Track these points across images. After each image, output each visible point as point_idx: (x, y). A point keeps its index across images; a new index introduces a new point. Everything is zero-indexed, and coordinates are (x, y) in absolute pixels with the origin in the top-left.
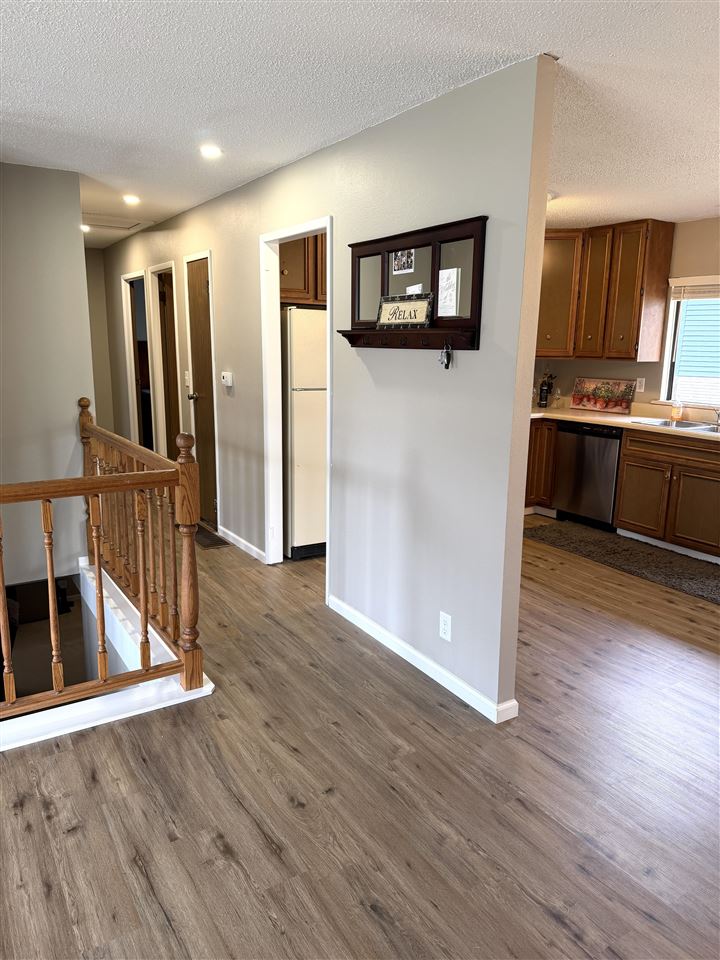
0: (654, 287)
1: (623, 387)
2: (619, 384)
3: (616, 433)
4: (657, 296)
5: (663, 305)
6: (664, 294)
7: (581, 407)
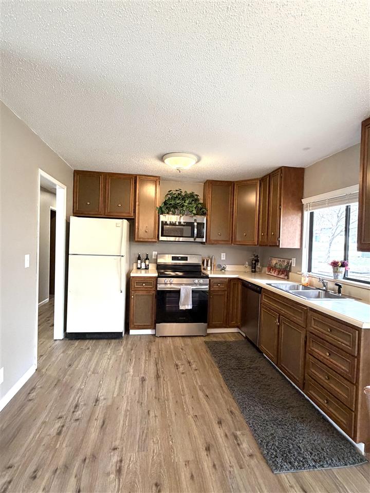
0: (291, 204)
1: (286, 264)
2: (284, 261)
3: (259, 289)
4: (293, 209)
5: (300, 214)
6: (301, 208)
7: (270, 273)
